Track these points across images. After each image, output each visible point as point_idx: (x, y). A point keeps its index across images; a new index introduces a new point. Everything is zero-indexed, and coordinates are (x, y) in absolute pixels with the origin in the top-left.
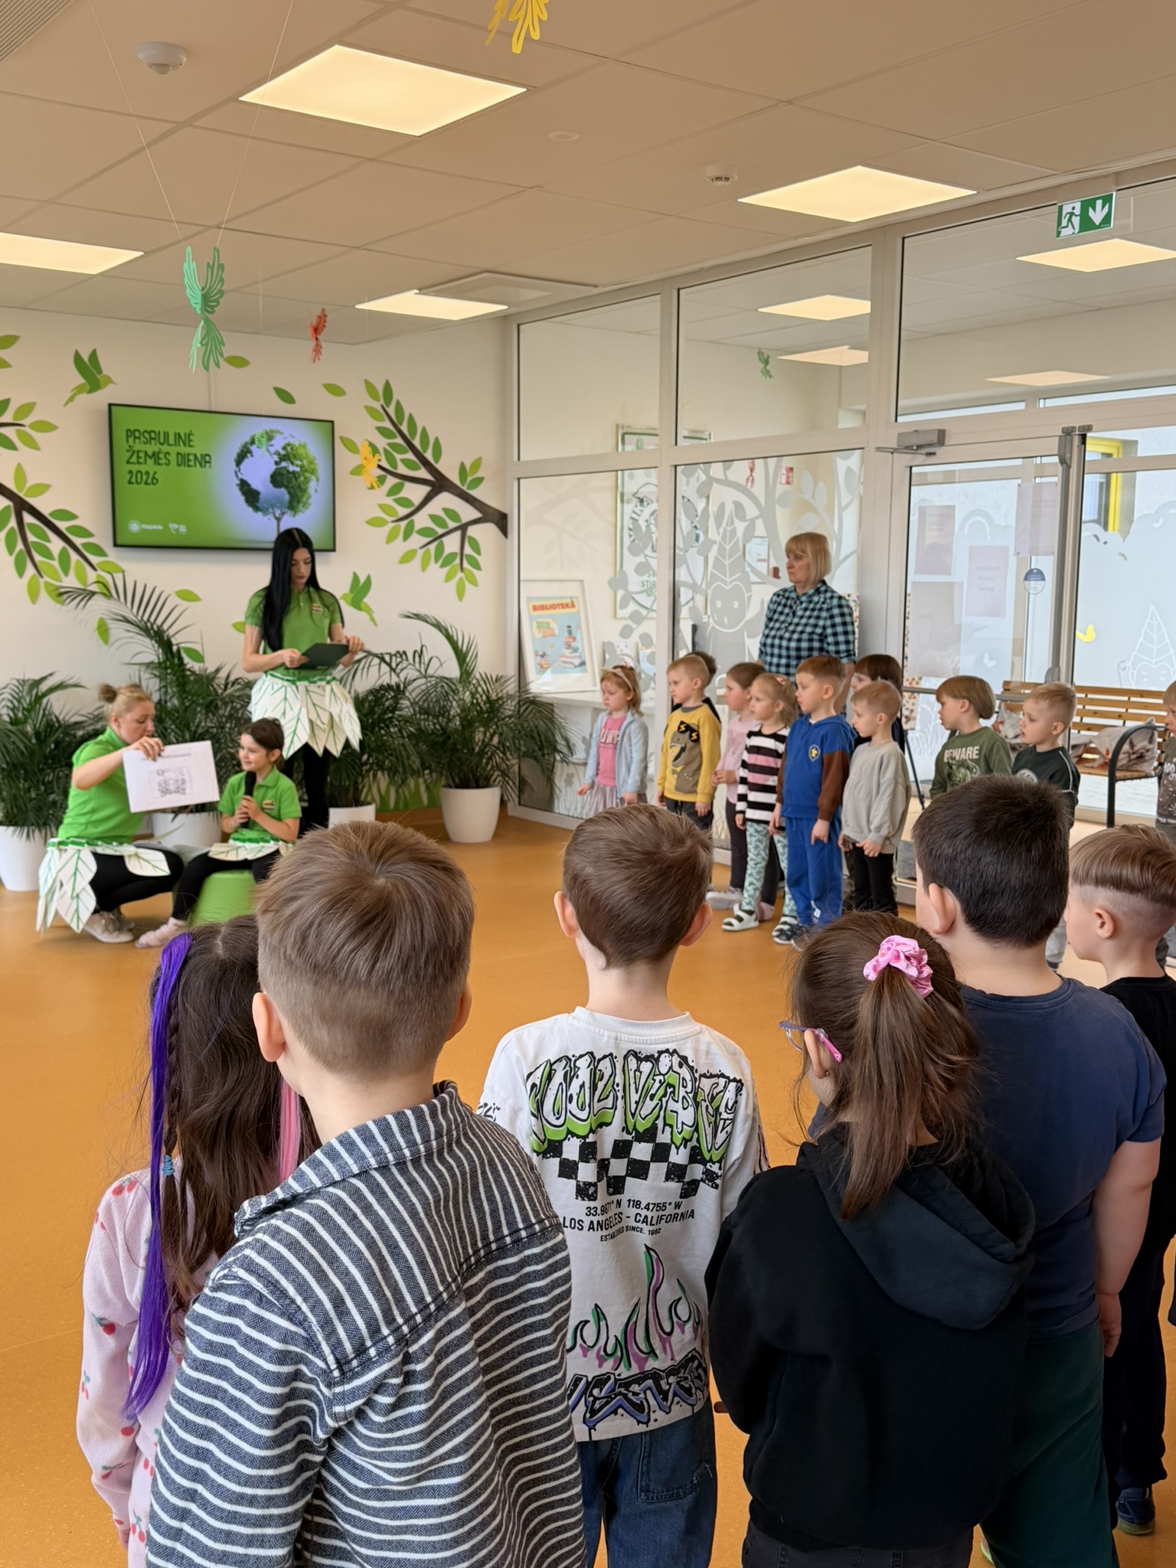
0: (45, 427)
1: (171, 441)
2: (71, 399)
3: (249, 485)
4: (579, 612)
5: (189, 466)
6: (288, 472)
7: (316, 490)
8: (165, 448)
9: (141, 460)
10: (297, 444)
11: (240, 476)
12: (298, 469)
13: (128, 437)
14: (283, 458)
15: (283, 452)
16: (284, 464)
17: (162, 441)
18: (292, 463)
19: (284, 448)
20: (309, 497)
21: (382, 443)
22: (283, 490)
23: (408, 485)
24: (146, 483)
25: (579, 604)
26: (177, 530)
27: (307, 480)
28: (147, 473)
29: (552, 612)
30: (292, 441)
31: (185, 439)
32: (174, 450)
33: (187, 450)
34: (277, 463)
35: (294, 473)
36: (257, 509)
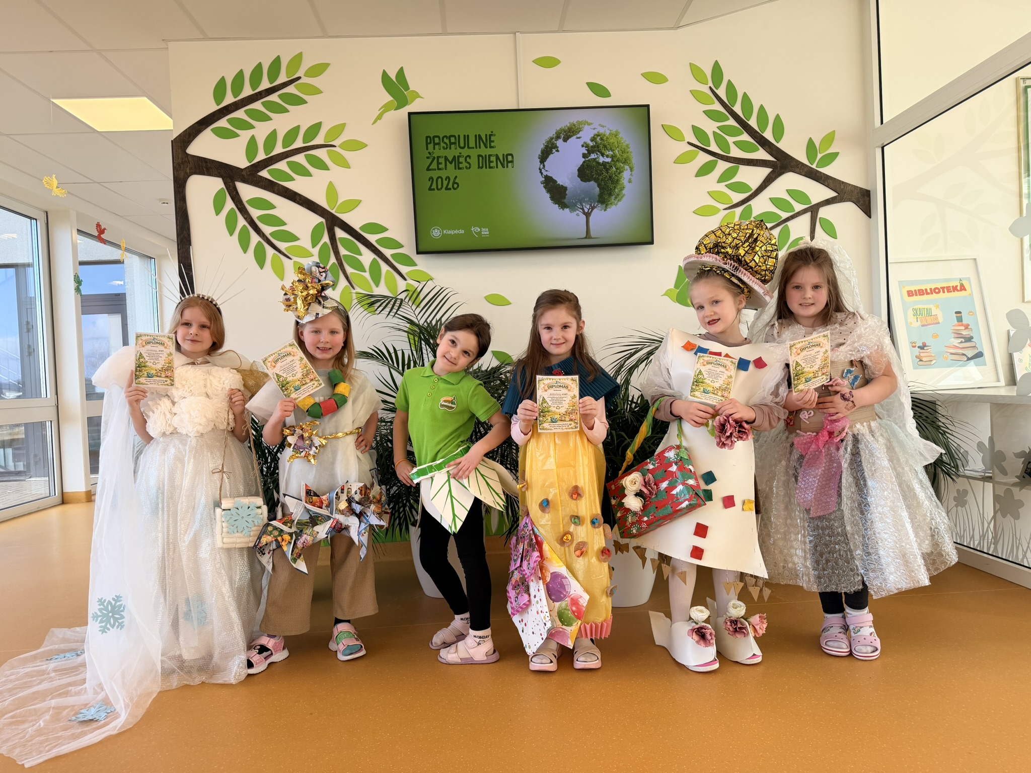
0: (356, 145)
1: (472, 144)
2: (379, 117)
3: (555, 181)
4: (971, 295)
5: (490, 167)
6: (598, 163)
7: (629, 181)
8: (466, 152)
9: (442, 166)
10: (607, 133)
11: (545, 173)
12: (609, 160)
13: (427, 144)
14: (591, 150)
15: (591, 144)
16: (593, 156)
17: (462, 145)
18: (603, 155)
19: (593, 139)
20: (622, 188)
21: (710, 127)
22: (593, 184)
23: (743, 169)
24: (447, 189)
25: (972, 287)
26: (479, 233)
27: (620, 171)
28: (448, 178)
29: (934, 296)
30: (601, 130)
31: (487, 141)
32: (474, 153)
33: (489, 151)
34: (584, 156)
35: (604, 164)
36: (563, 206)
